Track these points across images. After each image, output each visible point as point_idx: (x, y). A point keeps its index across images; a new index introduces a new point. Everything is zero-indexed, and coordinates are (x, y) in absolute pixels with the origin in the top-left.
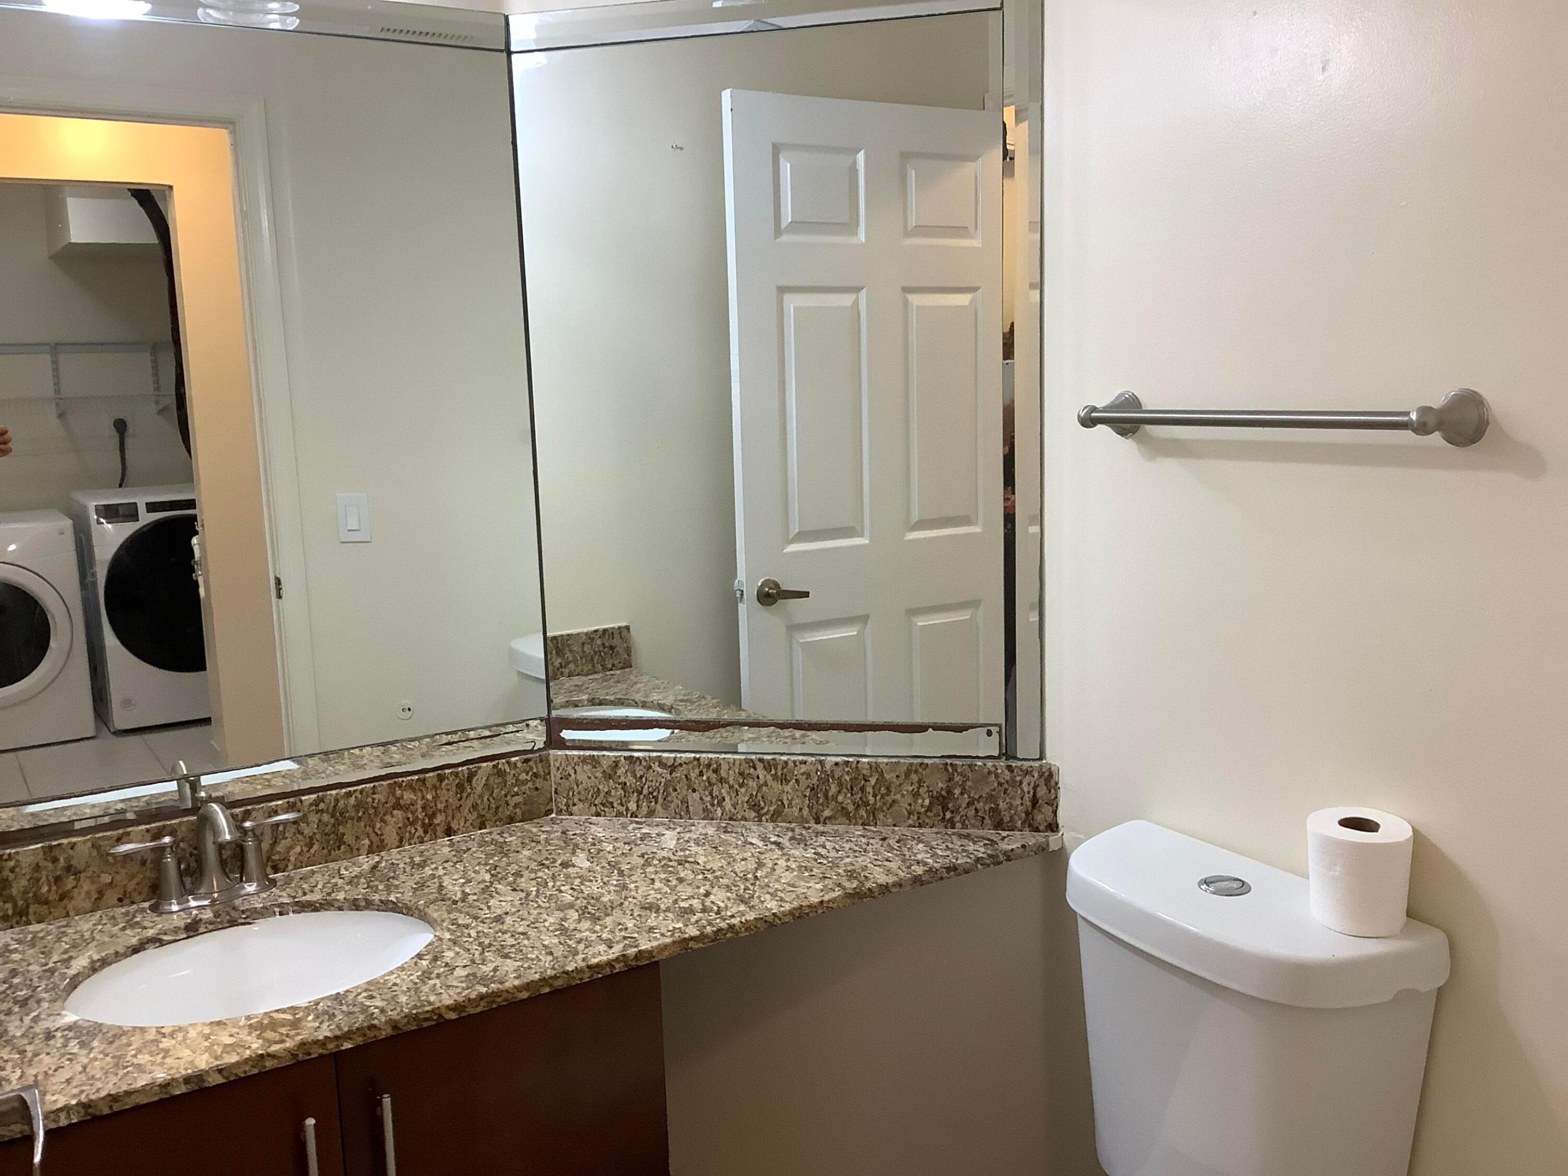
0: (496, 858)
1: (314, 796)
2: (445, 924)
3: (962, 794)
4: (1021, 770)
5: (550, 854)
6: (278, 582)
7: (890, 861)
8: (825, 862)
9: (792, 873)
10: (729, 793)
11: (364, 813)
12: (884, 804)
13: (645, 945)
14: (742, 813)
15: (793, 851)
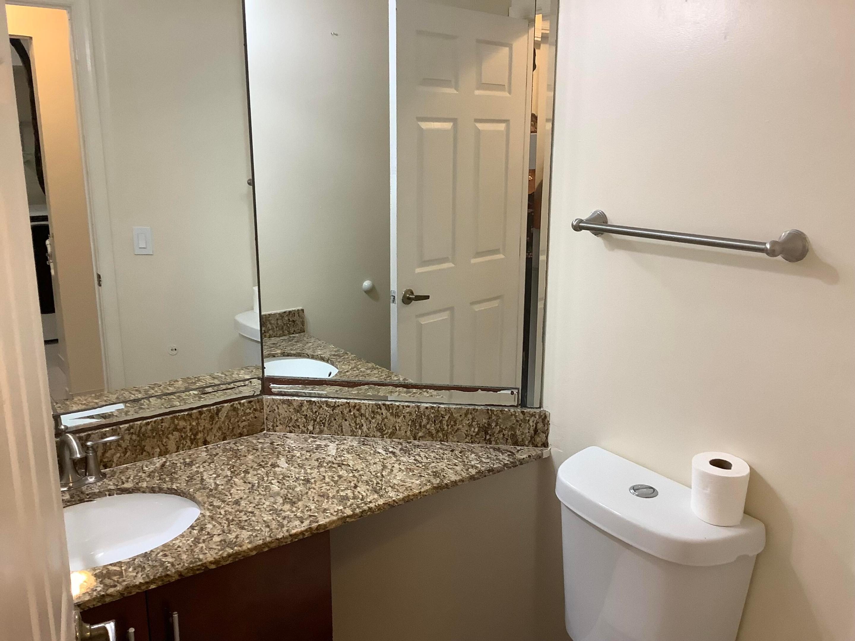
0: (234, 460)
1: (127, 425)
2: (206, 505)
3: (496, 426)
4: (529, 414)
5: (264, 458)
6: (99, 277)
7: (457, 466)
8: (421, 465)
9: (402, 473)
10: (365, 422)
11: (156, 434)
12: (453, 430)
13: (322, 521)
14: (373, 433)
15: (402, 458)
